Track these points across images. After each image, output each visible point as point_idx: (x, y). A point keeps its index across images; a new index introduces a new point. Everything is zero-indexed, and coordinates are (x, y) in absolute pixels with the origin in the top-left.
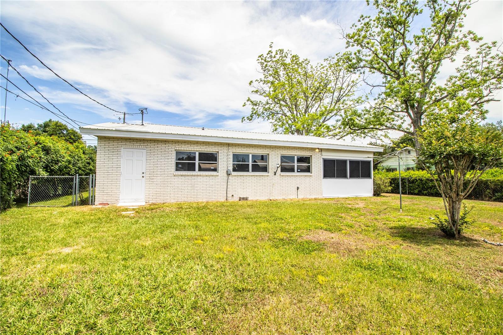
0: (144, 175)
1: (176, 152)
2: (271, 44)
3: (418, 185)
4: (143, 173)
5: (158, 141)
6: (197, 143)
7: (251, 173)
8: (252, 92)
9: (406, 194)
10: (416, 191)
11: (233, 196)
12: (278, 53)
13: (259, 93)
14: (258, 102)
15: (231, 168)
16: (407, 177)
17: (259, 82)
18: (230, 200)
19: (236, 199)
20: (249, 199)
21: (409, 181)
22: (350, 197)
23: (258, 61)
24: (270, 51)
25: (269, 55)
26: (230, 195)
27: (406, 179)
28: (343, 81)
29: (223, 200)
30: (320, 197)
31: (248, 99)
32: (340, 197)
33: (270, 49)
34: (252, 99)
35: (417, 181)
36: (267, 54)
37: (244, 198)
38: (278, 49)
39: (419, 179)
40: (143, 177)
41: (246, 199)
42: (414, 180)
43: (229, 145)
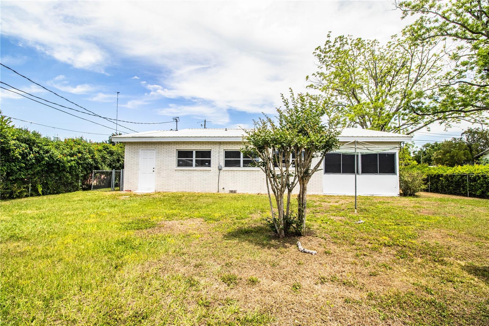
0: (154, 170)
1: (178, 152)
2: (329, 33)
3: (482, 185)
4: (154, 168)
5: (164, 143)
6: (193, 143)
7: (242, 168)
8: (307, 87)
9: (467, 196)
10: (478, 193)
11: (223, 188)
12: (338, 40)
13: (314, 88)
14: (318, 96)
15: (222, 163)
16: (467, 173)
17: (315, 75)
18: (221, 191)
19: (227, 191)
20: (238, 192)
21: (470, 178)
22: (362, 195)
23: (315, 54)
24: (328, 41)
25: (327, 46)
26: (221, 188)
27: (466, 175)
28: (422, 56)
29: (215, 191)
30: (320, 193)
31: (306, 94)
32: (346, 195)
33: (328, 39)
34: (310, 94)
35: (479, 178)
36: (325, 45)
37: (232, 191)
38: (337, 37)
39: (482, 176)
40: (153, 171)
41: (235, 192)
42: (476, 177)
43: (220, 143)
